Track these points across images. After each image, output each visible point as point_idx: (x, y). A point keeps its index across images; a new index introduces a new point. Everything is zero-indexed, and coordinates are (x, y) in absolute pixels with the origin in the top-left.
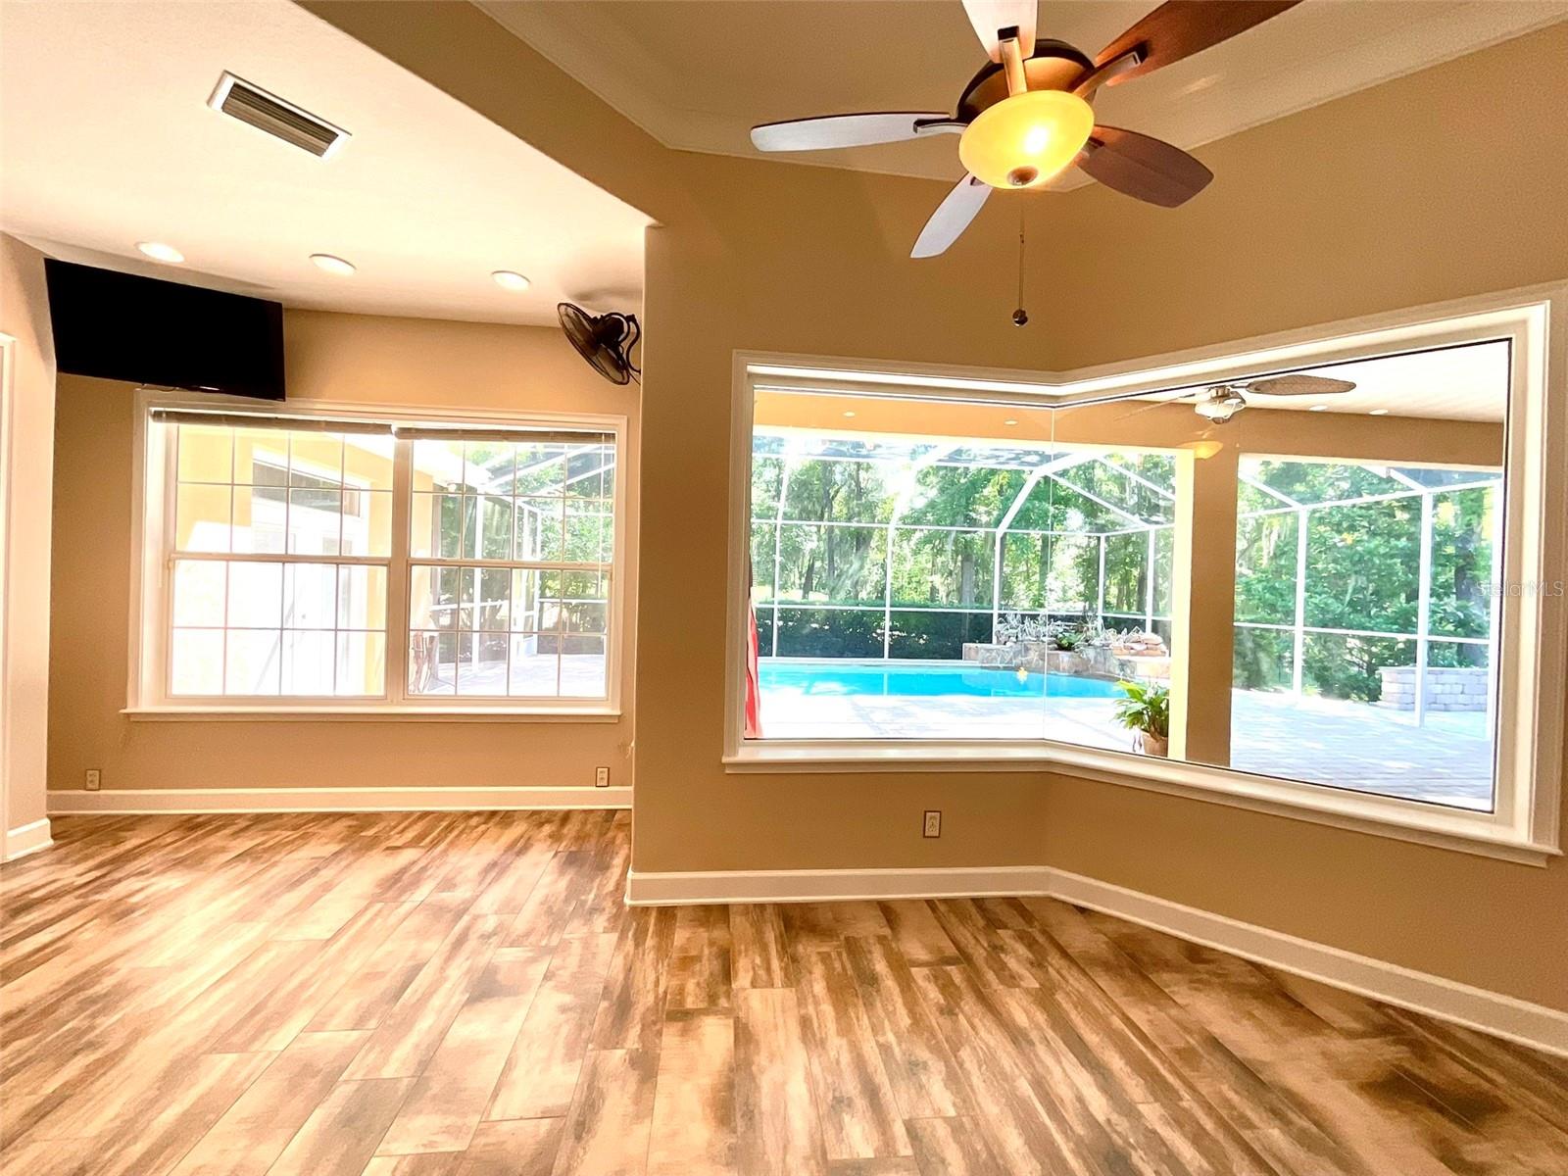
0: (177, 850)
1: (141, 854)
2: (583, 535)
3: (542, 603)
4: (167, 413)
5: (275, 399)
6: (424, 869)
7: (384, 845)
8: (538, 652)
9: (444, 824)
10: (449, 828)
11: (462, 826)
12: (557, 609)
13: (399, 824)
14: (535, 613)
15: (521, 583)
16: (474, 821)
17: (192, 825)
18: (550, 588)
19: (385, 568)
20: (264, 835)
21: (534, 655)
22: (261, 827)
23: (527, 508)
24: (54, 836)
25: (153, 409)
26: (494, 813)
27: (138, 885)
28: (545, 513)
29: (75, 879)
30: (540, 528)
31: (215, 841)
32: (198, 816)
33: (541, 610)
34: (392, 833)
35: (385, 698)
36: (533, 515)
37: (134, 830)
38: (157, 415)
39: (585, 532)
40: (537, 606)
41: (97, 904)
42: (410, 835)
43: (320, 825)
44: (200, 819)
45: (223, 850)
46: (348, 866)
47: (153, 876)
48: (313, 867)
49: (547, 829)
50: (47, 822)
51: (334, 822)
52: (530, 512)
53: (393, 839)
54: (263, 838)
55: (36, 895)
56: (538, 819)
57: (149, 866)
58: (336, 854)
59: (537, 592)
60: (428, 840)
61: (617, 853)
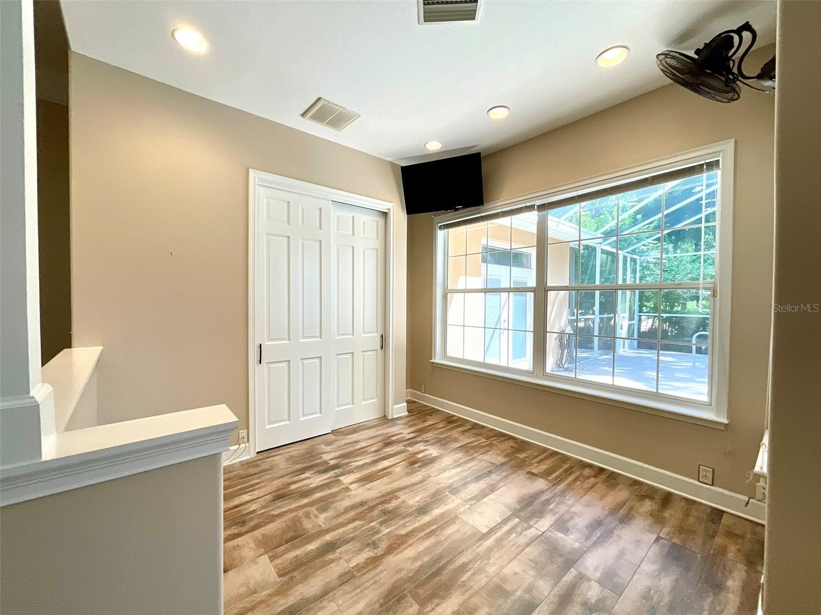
0: (442, 433)
1: (430, 430)
2: (672, 270)
3: (640, 316)
4: (443, 225)
5: (479, 206)
6: (548, 502)
7: (528, 469)
8: (638, 348)
9: (566, 466)
10: (569, 471)
11: (578, 473)
12: (651, 321)
13: (538, 455)
14: (635, 322)
15: (625, 302)
16: (587, 472)
17: (451, 421)
18: (646, 306)
19: (533, 293)
20: (473, 437)
21: (634, 349)
22: (474, 431)
23: (629, 256)
24: (408, 411)
25: (439, 225)
26: (602, 470)
27: (422, 448)
28: (643, 258)
29: (406, 435)
30: (638, 268)
31: (455, 433)
32: (454, 416)
33: (640, 320)
34: (534, 461)
35: (533, 372)
36: (634, 261)
37: (431, 416)
38: (440, 228)
39: (674, 268)
40: (636, 317)
41: (408, 452)
42: (544, 467)
43: (499, 440)
44: (454, 418)
45: (456, 440)
46: (506, 477)
47: (429, 445)
48: (489, 470)
49: (648, 505)
50: (406, 404)
51: (505, 440)
52: (631, 258)
53: (533, 467)
54: (474, 439)
55: (394, 438)
56: (642, 492)
57: (429, 438)
58: (503, 464)
59: (636, 308)
60: (554, 475)
61: (731, 572)
